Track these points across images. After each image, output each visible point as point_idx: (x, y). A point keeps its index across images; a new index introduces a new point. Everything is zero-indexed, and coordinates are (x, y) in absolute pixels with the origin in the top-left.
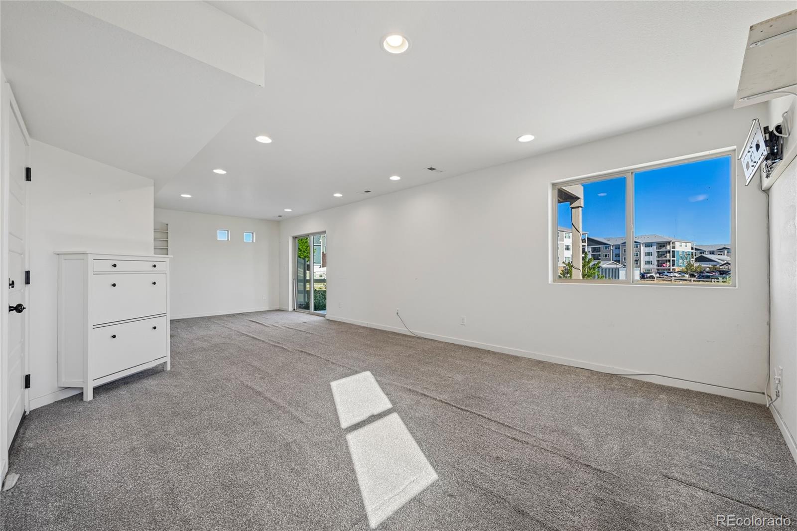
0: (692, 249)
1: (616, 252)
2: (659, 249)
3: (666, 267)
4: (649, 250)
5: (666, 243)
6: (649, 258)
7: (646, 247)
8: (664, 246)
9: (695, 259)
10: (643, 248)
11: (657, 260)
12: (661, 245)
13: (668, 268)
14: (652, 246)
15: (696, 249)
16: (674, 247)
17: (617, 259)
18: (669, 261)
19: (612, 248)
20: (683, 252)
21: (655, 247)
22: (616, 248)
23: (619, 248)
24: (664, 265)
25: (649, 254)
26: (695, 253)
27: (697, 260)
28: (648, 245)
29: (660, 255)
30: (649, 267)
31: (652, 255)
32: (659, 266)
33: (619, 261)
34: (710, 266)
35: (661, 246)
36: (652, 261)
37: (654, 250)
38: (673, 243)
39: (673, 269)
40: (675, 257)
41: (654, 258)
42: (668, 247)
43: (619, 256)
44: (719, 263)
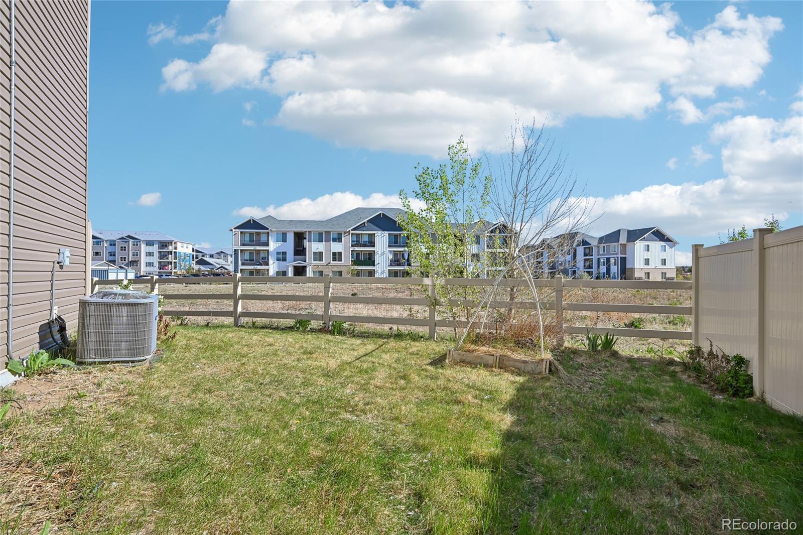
0: (193, 251)
1: (111, 249)
2: (161, 249)
3: (168, 269)
4: (150, 249)
5: (168, 243)
6: (150, 259)
7: (147, 245)
8: (166, 246)
9: (196, 262)
10: (143, 246)
11: (159, 262)
12: (164, 244)
13: (169, 271)
14: (153, 245)
15: (197, 251)
16: (176, 248)
17: (111, 258)
18: (171, 263)
19: (105, 245)
20: (185, 253)
21: (156, 246)
22: (111, 245)
23: (115, 245)
24: (166, 268)
25: (150, 254)
26: (196, 255)
27: (198, 263)
28: (149, 243)
29: (162, 256)
30: (150, 269)
31: (153, 256)
32: (160, 269)
33: (115, 261)
34: (209, 269)
35: (163, 246)
36: (153, 263)
37: (155, 249)
38: (175, 243)
39: (175, 272)
40: (176, 259)
41: (155, 259)
42: (170, 248)
43: (114, 255)
44: (215, 266)
